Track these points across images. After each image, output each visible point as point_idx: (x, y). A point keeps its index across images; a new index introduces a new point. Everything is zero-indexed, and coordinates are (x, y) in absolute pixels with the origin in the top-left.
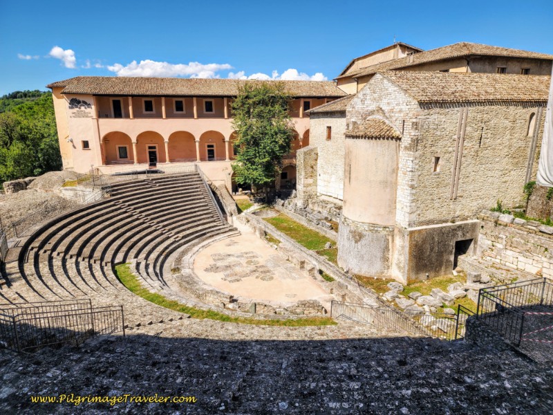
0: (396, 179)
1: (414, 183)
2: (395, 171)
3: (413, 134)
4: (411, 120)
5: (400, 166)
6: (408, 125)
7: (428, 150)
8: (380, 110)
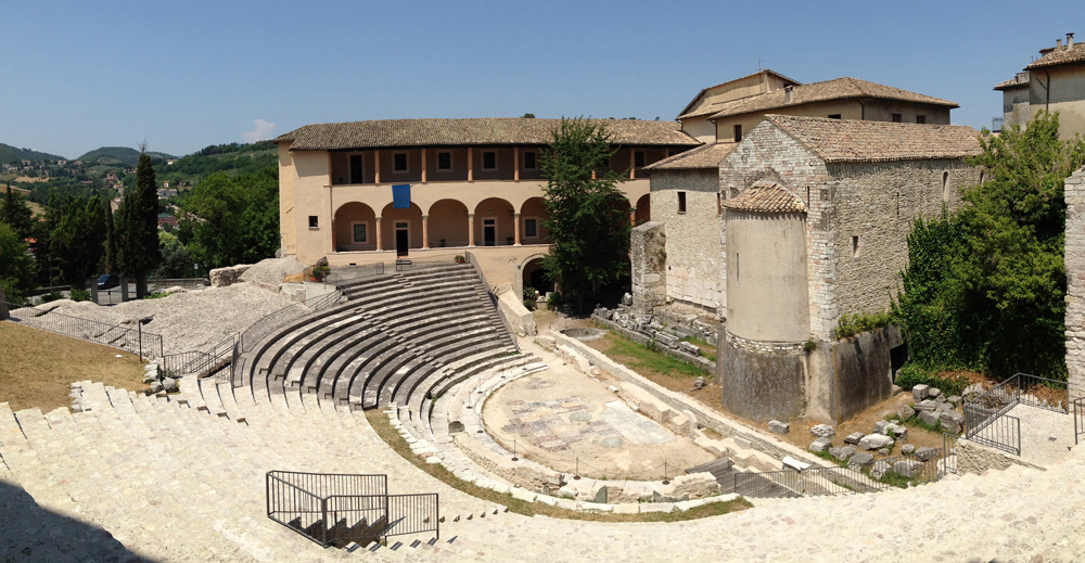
0: (806, 271)
1: (831, 275)
2: (804, 259)
3: (823, 206)
4: (819, 187)
5: (810, 251)
6: (815, 194)
7: (844, 227)
8: (772, 172)
